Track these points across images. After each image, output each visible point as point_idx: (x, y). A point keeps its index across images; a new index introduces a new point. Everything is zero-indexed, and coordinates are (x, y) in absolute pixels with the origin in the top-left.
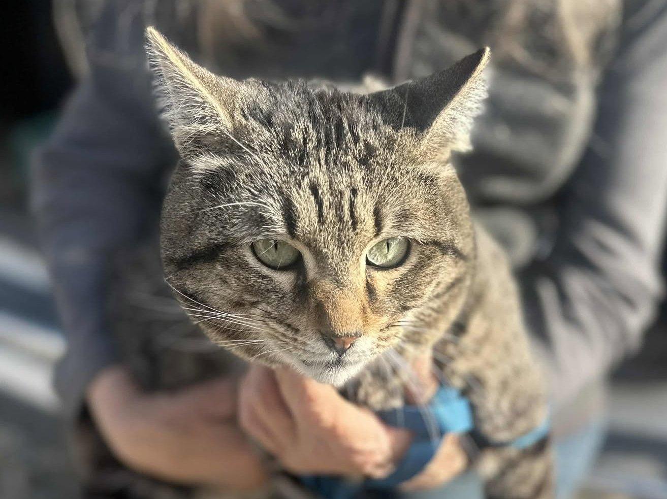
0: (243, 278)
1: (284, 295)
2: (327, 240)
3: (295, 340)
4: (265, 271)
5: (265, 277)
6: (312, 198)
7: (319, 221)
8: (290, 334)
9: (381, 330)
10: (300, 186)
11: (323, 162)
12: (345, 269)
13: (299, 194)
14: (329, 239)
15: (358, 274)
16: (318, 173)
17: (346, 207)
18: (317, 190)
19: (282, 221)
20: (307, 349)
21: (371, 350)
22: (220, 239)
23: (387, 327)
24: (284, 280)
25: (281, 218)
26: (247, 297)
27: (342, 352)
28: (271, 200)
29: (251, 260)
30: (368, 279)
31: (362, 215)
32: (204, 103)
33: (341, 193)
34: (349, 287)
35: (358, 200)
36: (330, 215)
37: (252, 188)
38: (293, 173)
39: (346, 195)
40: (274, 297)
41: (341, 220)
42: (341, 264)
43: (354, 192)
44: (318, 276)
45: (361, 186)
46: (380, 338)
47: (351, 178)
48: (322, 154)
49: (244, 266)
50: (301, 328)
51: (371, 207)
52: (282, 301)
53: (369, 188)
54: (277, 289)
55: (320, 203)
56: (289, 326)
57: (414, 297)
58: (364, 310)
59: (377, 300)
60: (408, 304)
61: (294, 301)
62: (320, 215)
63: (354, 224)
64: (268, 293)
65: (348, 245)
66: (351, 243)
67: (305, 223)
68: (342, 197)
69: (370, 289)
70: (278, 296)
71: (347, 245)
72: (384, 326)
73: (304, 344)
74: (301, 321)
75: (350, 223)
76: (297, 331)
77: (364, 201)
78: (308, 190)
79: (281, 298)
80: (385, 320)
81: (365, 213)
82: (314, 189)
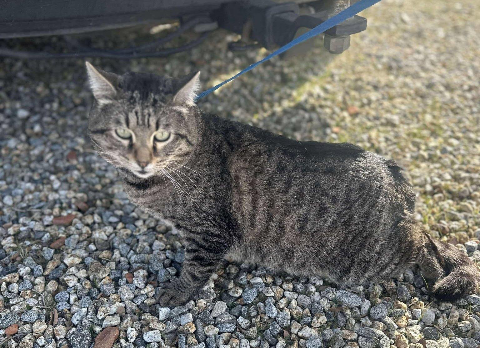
0: (112, 140)
1: (125, 147)
4: (119, 139)
5: (119, 141)
6: (135, 116)
7: (137, 124)
8: (126, 160)
9: (157, 162)
10: (132, 111)
13: (131, 115)
14: (140, 130)
15: (150, 143)
16: (138, 108)
17: (146, 121)
21: (154, 168)
22: (105, 128)
23: (161, 161)
24: (126, 143)
25: (124, 122)
26: (114, 147)
27: (143, 167)
28: (122, 116)
29: (114, 135)
30: (154, 145)
33: (145, 116)
34: (146, 146)
35: (151, 119)
36: (141, 122)
39: (147, 116)
41: (144, 124)
42: (144, 139)
43: (149, 115)
44: (136, 142)
45: (152, 114)
47: (149, 111)
48: (141, 102)
49: (111, 137)
50: (130, 158)
51: (155, 121)
53: (155, 114)
54: (123, 145)
55: (138, 118)
56: (126, 157)
57: (171, 152)
58: (151, 155)
59: (157, 152)
60: (169, 154)
61: (128, 149)
62: (137, 122)
63: (149, 127)
64: (120, 146)
67: (132, 124)
69: (154, 148)
70: (123, 148)
71: (146, 133)
72: (159, 161)
73: (131, 164)
74: (130, 156)
75: (147, 126)
76: (128, 159)
77: (153, 119)
78: (134, 113)
80: (159, 159)
81: (153, 123)
82: (136, 113)
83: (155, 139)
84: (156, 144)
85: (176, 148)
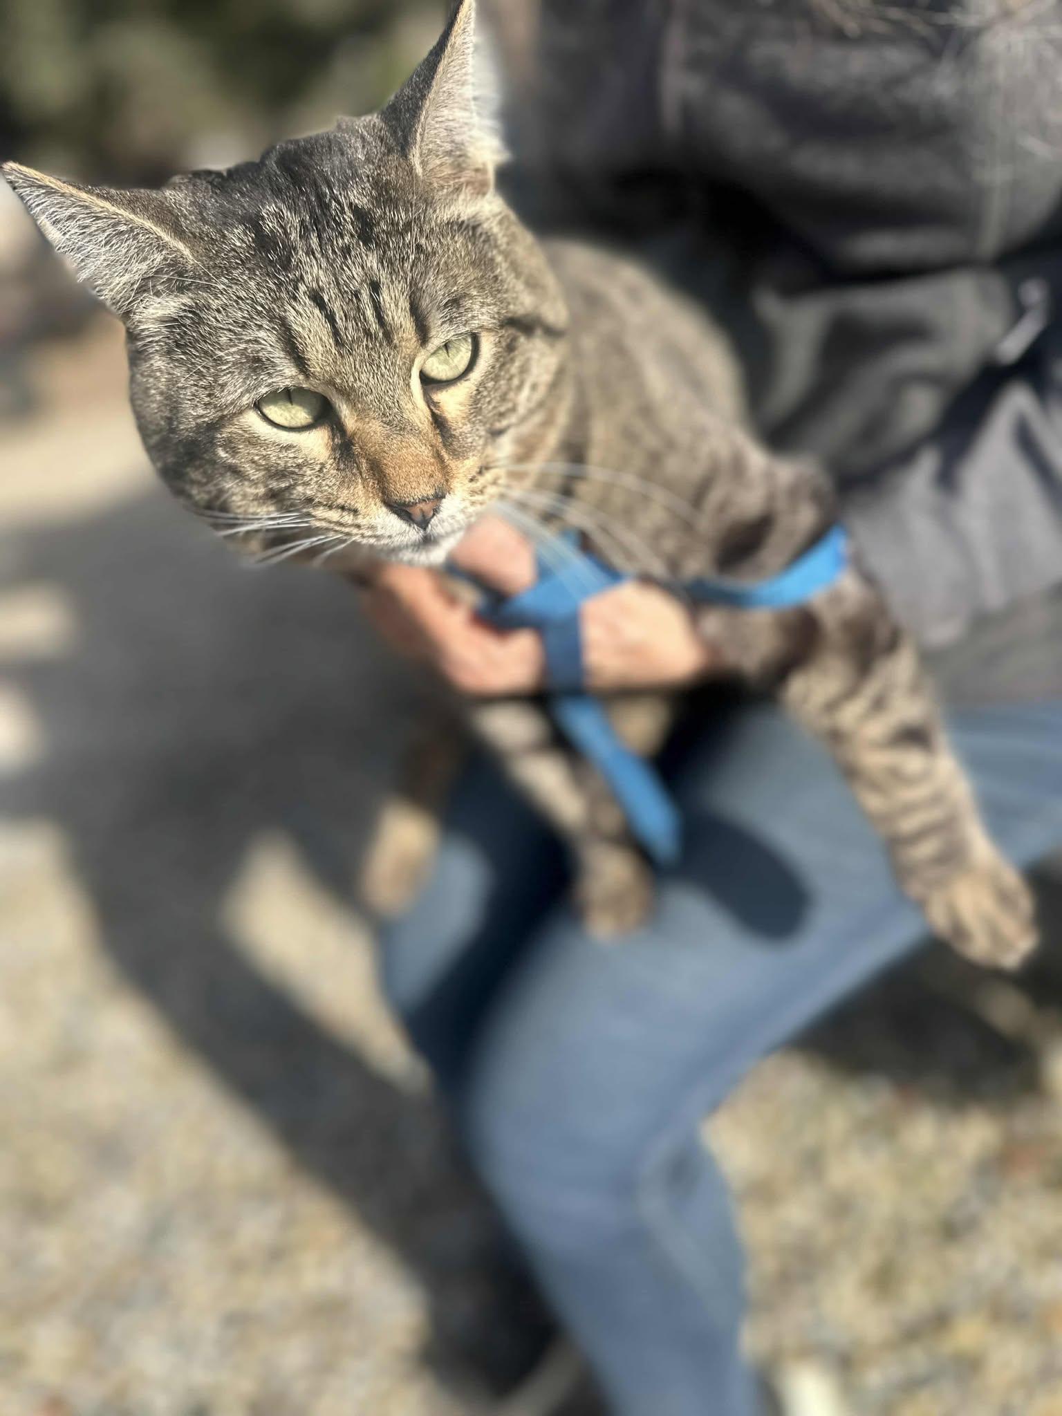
0: (260, 459)
1: (323, 465)
2: (355, 368)
3: (358, 526)
4: (287, 438)
5: (288, 447)
6: (317, 311)
7: (337, 343)
8: (347, 517)
9: (471, 480)
10: (295, 298)
11: (318, 255)
12: (394, 403)
13: (297, 312)
14: (358, 366)
15: (415, 407)
16: (317, 272)
17: (370, 313)
18: (322, 298)
19: (285, 358)
20: (379, 533)
21: (463, 511)
22: (212, 414)
23: (480, 473)
24: (315, 442)
25: (282, 355)
26: (275, 484)
27: (424, 523)
28: (262, 334)
29: (261, 429)
30: (432, 408)
31: (396, 318)
32: (132, 230)
33: (356, 294)
34: (409, 428)
35: (385, 297)
36: (350, 331)
37: (232, 325)
38: (279, 285)
39: (364, 295)
40: (309, 472)
41: (368, 333)
42: (387, 399)
43: (375, 287)
44: (360, 425)
45: (383, 276)
46: (473, 493)
47: (363, 268)
48: (314, 241)
49: (254, 441)
50: (359, 506)
51: (404, 303)
52: (322, 475)
53: (393, 274)
54: (311, 459)
55: (331, 318)
56: (343, 508)
57: (503, 414)
58: (438, 457)
59: (452, 436)
60: (498, 426)
61: (338, 470)
62: (336, 333)
63: (388, 336)
64: (300, 469)
65: (388, 367)
66: (390, 363)
67: (317, 352)
68: (358, 300)
69: (439, 422)
70: (314, 469)
71: (386, 368)
72: (474, 473)
73: (372, 527)
74: (356, 495)
75: (381, 334)
76: (355, 512)
77: (393, 297)
78: (307, 301)
79: (321, 470)
80: (471, 463)
81: (399, 315)
82: (316, 298)
83: (429, 382)
84: (436, 404)
85: (520, 387)
